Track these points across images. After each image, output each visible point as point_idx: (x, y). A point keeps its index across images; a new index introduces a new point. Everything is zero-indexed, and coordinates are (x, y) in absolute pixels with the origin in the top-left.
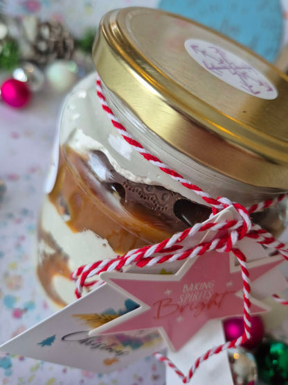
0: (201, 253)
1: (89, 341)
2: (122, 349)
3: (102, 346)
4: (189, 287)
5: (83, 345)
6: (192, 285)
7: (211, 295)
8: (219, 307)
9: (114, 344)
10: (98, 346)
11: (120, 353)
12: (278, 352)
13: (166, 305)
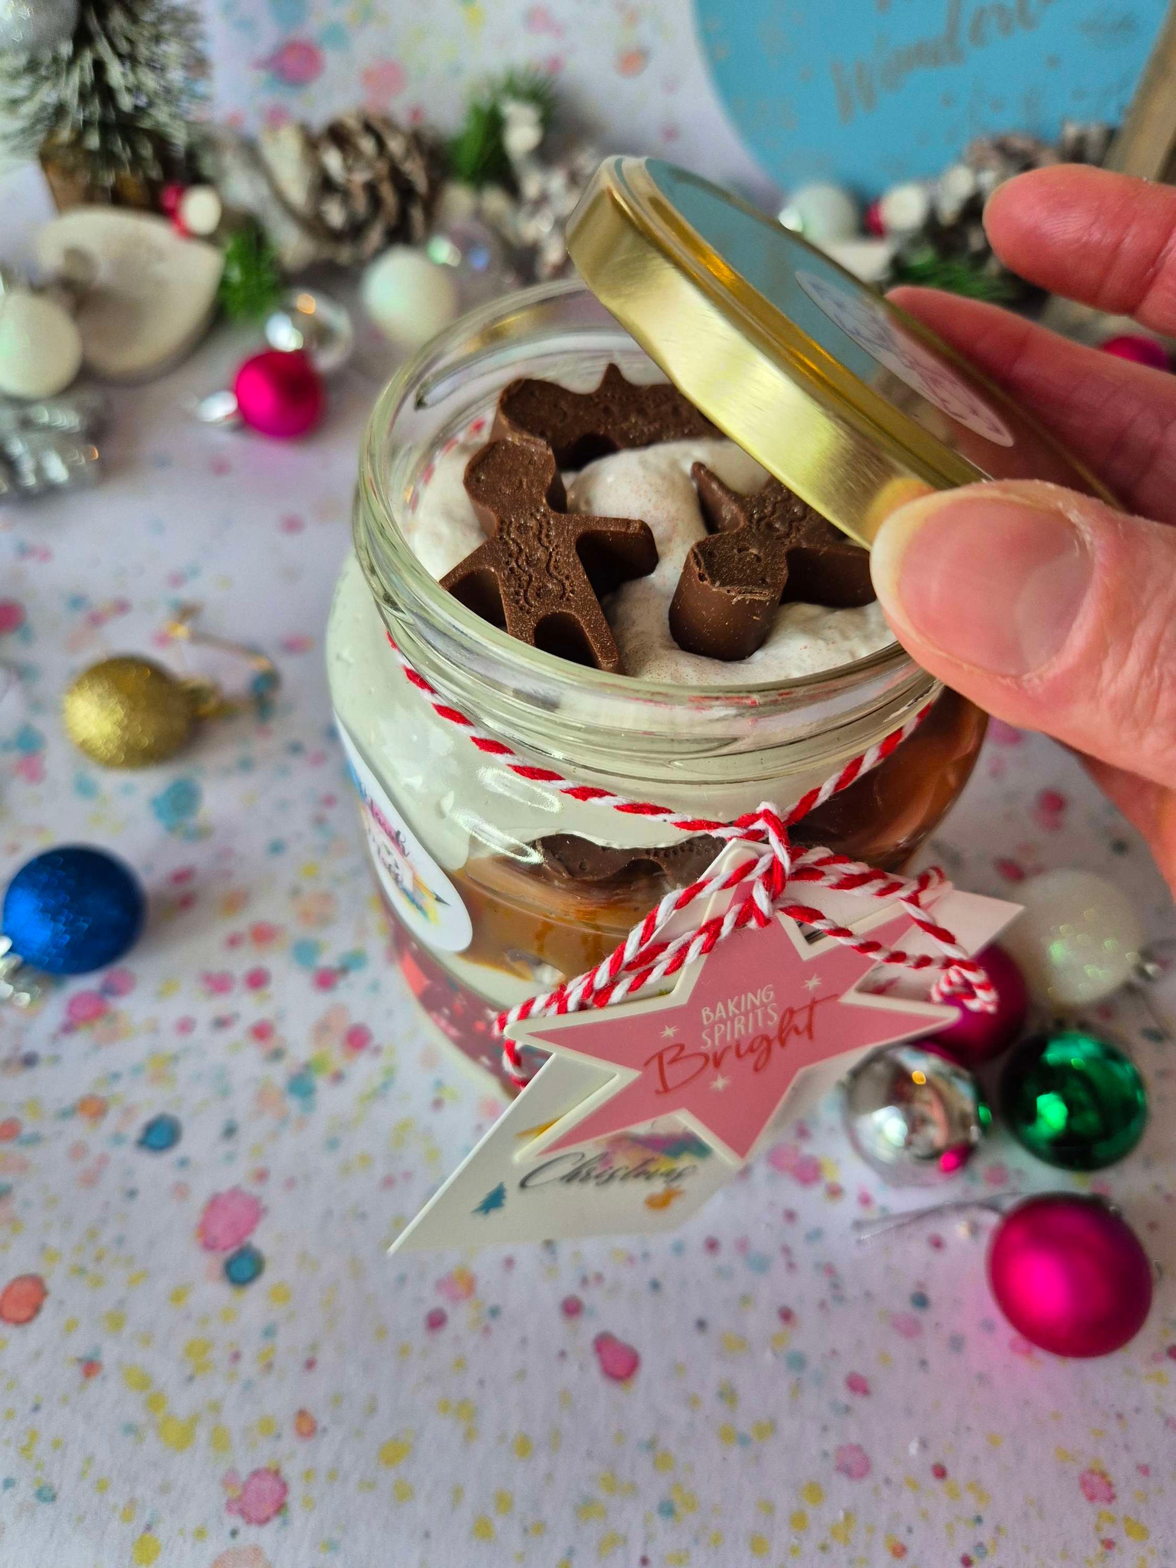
0: (706, 949)
1: (584, 1172)
2: (674, 1166)
3: (621, 1173)
4: (714, 1011)
5: (575, 1187)
6: (720, 1005)
7: (776, 1018)
8: (811, 1037)
9: (646, 1162)
10: (612, 1176)
11: (673, 1176)
12: (1071, 1063)
13: (674, 1061)
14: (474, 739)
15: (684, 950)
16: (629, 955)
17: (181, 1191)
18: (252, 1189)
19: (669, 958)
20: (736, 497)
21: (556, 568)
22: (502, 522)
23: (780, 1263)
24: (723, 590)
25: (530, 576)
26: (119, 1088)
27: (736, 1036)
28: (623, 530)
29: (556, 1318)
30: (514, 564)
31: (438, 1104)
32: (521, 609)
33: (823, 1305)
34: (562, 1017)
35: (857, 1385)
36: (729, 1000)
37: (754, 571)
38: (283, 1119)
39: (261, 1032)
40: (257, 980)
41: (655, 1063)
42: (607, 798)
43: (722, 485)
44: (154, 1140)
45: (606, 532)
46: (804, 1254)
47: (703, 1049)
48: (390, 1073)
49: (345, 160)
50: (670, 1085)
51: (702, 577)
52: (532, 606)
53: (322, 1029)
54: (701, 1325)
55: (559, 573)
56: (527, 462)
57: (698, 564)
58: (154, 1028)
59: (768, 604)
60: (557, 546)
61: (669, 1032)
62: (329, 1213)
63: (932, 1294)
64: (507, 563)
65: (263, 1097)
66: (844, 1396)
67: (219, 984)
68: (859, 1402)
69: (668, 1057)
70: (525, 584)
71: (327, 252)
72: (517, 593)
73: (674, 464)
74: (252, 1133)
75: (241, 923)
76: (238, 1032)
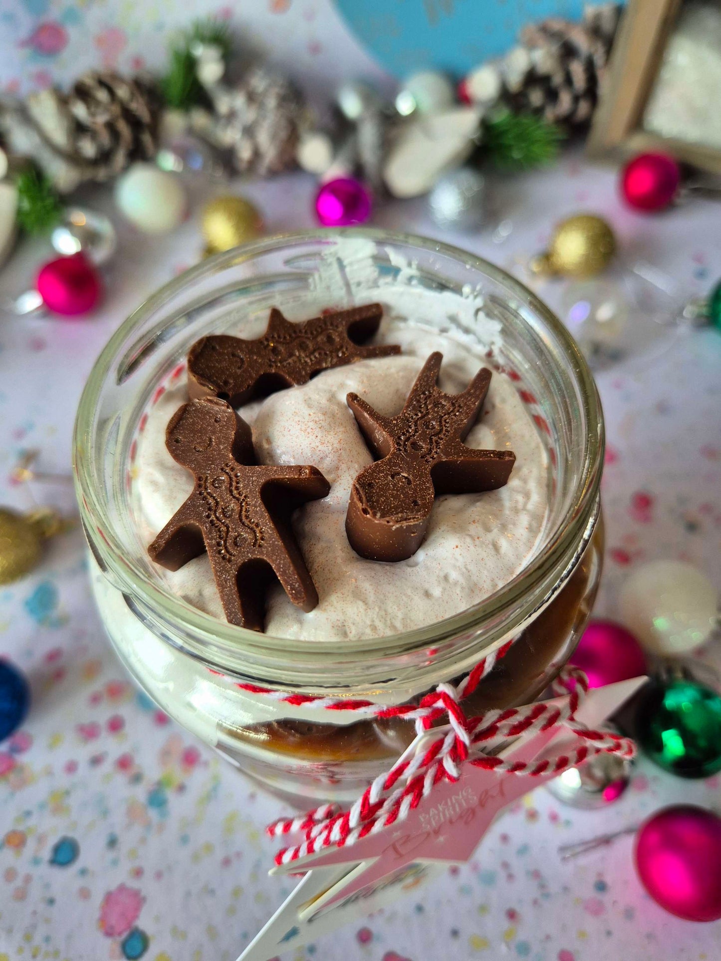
1: (353, 899)
5: (349, 906)
6: (432, 810)
13: (404, 843)
17: (85, 894)
18: (133, 884)
20: (386, 422)
21: (247, 517)
22: (200, 477)
23: (502, 875)
24: (383, 522)
25: (228, 528)
26: (32, 822)
27: (448, 816)
28: (296, 477)
29: (354, 945)
30: (213, 517)
32: (224, 558)
33: (535, 902)
36: (439, 805)
37: (406, 495)
38: (148, 826)
39: (124, 763)
40: (116, 725)
41: (390, 849)
43: (372, 413)
44: (62, 857)
45: (283, 479)
46: (519, 866)
47: (424, 832)
48: (216, 778)
49: (88, 108)
50: (404, 853)
51: (365, 511)
52: (231, 555)
53: (165, 754)
54: (455, 933)
55: (250, 521)
56: (213, 421)
57: (360, 500)
58: (49, 772)
59: (421, 524)
60: (245, 497)
62: (188, 894)
63: (608, 879)
64: (208, 516)
65: (132, 812)
67: (90, 732)
69: (399, 844)
70: (224, 535)
72: (218, 544)
73: (332, 398)
74: (128, 840)
75: (99, 685)
76: (108, 765)
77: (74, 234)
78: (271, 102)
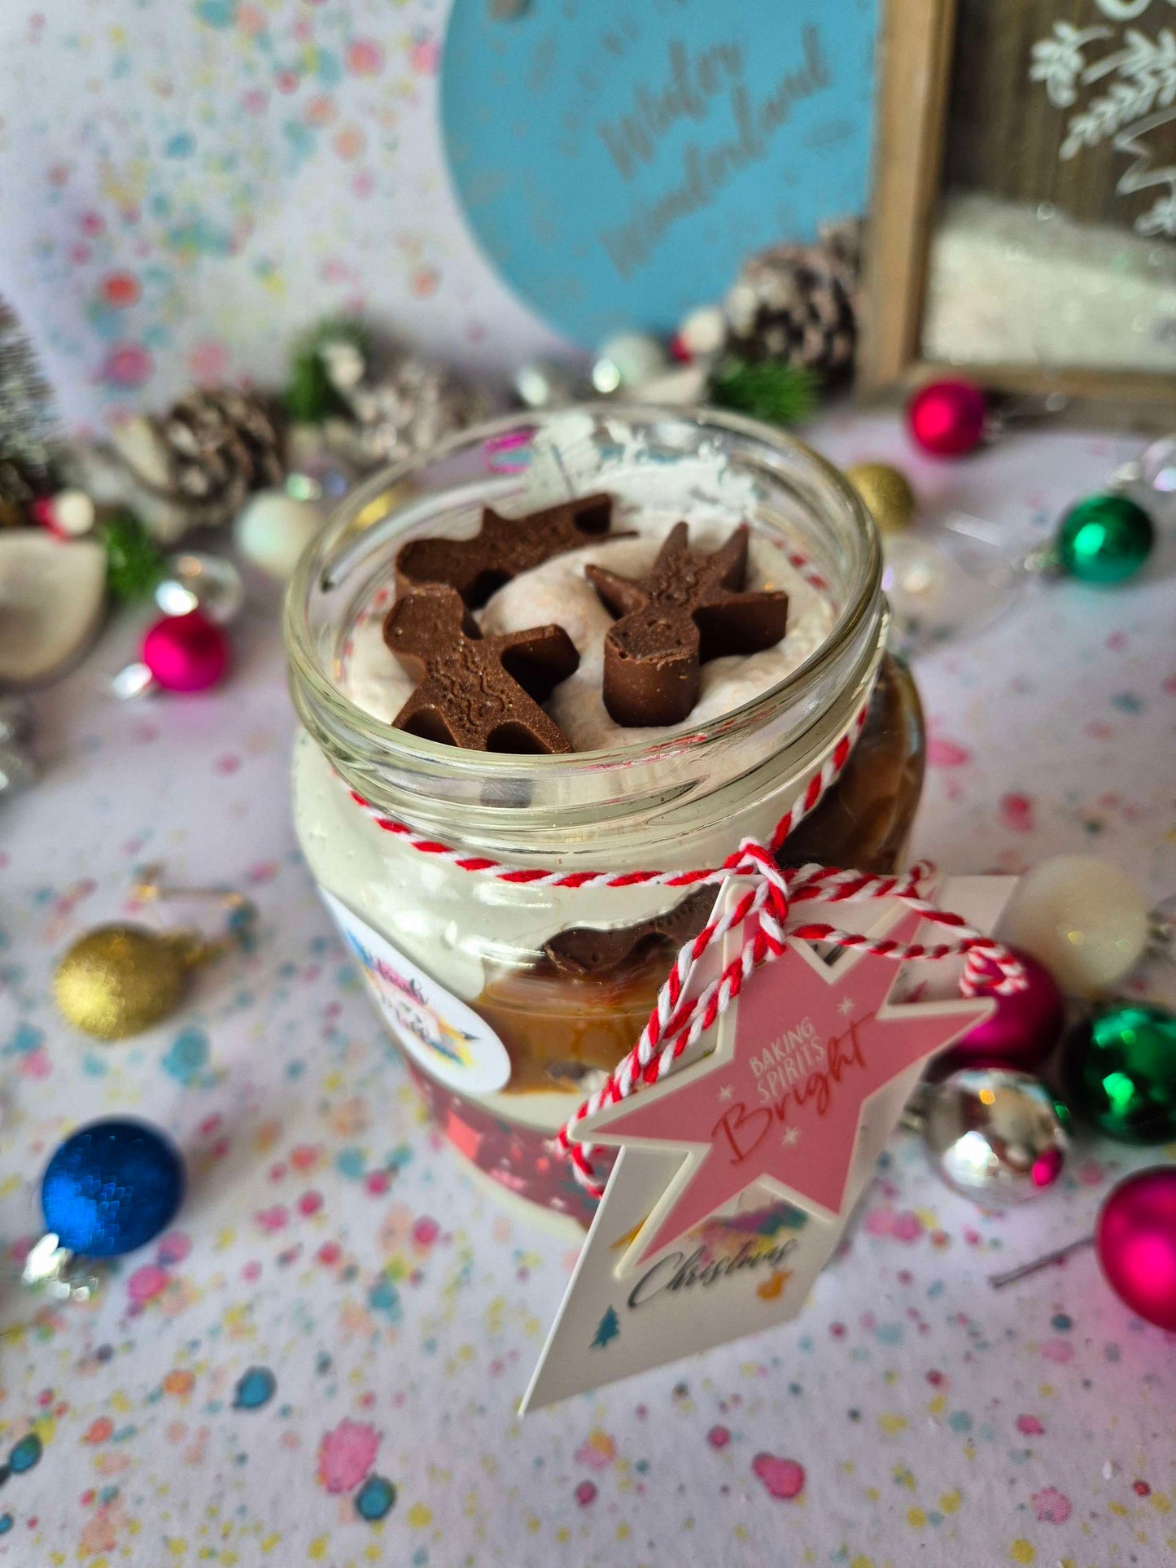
0: (735, 991)
1: (688, 1273)
2: (775, 1245)
3: (725, 1265)
4: (761, 1059)
5: (684, 1293)
6: (766, 1053)
7: (823, 1051)
8: (862, 1063)
9: (746, 1247)
10: (716, 1273)
11: (776, 1256)
12: (1121, 1038)
13: (740, 1123)
14: (460, 863)
15: (714, 999)
16: (664, 1017)
17: (291, 1441)
18: (361, 1416)
19: (702, 1012)
20: (634, 583)
21: (489, 687)
22: (429, 663)
23: (911, 1328)
24: (646, 660)
25: (469, 701)
26: (201, 1355)
27: (790, 1080)
28: (540, 637)
29: (706, 1452)
30: (450, 696)
31: (523, 1274)
32: (469, 731)
33: (968, 1357)
34: (619, 1103)
35: (1029, 1426)
36: (773, 1045)
37: (668, 638)
38: (375, 1336)
39: (328, 1255)
40: (310, 1206)
41: (722, 1133)
42: (598, 878)
43: (617, 577)
44: (250, 1397)
45: (524, 644)
46: (933, 1313)
47: (764, 1103)
48: (466, 1256)
49: (195, 434)
50: (743, 1151)
51: (623, 655)
52: (478, 726)
53: (388, 1234)
54: (854, 1415)
55: (494, 690)
56: (436, 607)
57: (616, 645)
58: (222, 1285)
59: (689, 661)
60: (485, 669)
61: (726, 1093)
62: (446, 1418)
63: (1071, 1311)
64: (445, 696)
65: (348, 1320)
66: (1020, 1442)
67: (273, 1221)
68: (1036, 1443)
69: (732, 1122)
70: (466, 710)
71: (199, 517)
72: (461, 719)
73: (568, 573)
74: (346, 1361)
75: (280, 1154)
76: (305, 1262)
77: (186, 587)
78: (431, 395)
